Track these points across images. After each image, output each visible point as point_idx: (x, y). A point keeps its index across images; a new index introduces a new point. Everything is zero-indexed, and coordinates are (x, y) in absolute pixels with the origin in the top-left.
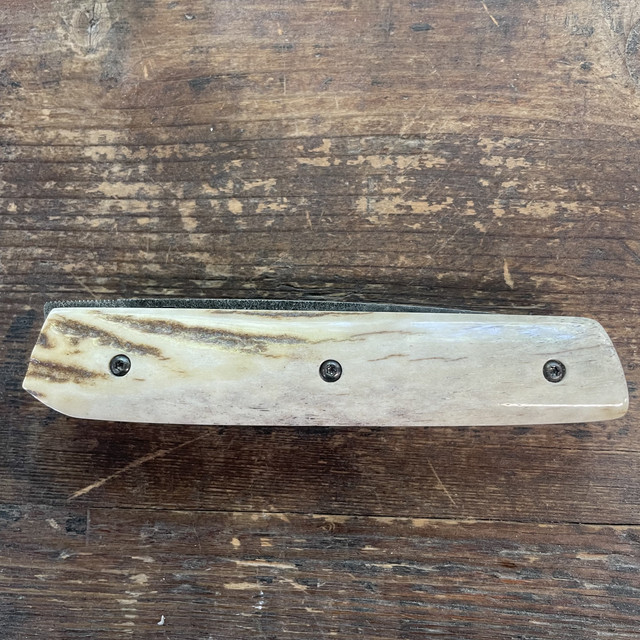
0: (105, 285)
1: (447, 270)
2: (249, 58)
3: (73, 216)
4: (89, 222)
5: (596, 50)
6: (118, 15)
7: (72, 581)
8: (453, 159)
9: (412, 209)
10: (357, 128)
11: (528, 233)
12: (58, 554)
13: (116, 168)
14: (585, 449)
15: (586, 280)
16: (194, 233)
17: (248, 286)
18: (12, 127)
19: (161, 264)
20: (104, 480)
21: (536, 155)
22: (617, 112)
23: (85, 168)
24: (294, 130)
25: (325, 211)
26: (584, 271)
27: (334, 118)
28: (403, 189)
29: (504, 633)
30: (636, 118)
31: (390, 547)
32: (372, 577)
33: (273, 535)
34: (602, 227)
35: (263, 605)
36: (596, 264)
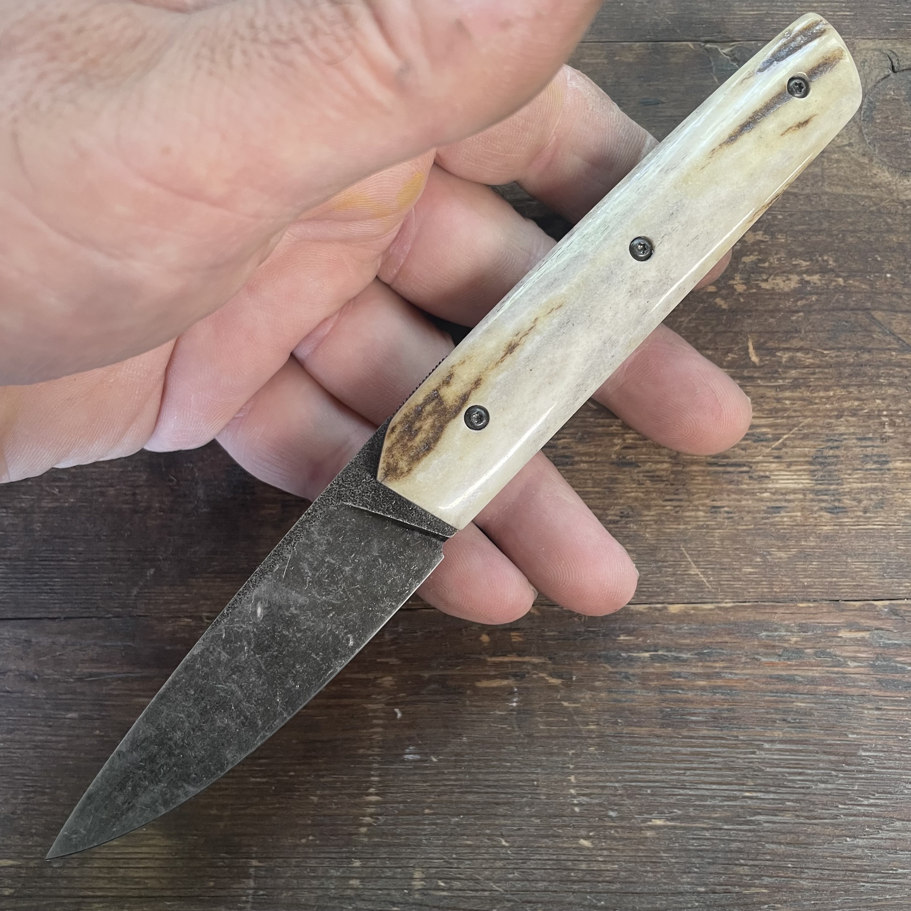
11: (771, 307)
14: (841, 525)
15: (833, 353)
21: (775, 229)
22: (855, 181)
26: (831, 344)
29: (769, 716)
30: (875, 186)
31: (646, 636)
32: (629, 666)
33: (524, 629)
34: (846, 298)
35: (517, 702)
36: (842, 337)
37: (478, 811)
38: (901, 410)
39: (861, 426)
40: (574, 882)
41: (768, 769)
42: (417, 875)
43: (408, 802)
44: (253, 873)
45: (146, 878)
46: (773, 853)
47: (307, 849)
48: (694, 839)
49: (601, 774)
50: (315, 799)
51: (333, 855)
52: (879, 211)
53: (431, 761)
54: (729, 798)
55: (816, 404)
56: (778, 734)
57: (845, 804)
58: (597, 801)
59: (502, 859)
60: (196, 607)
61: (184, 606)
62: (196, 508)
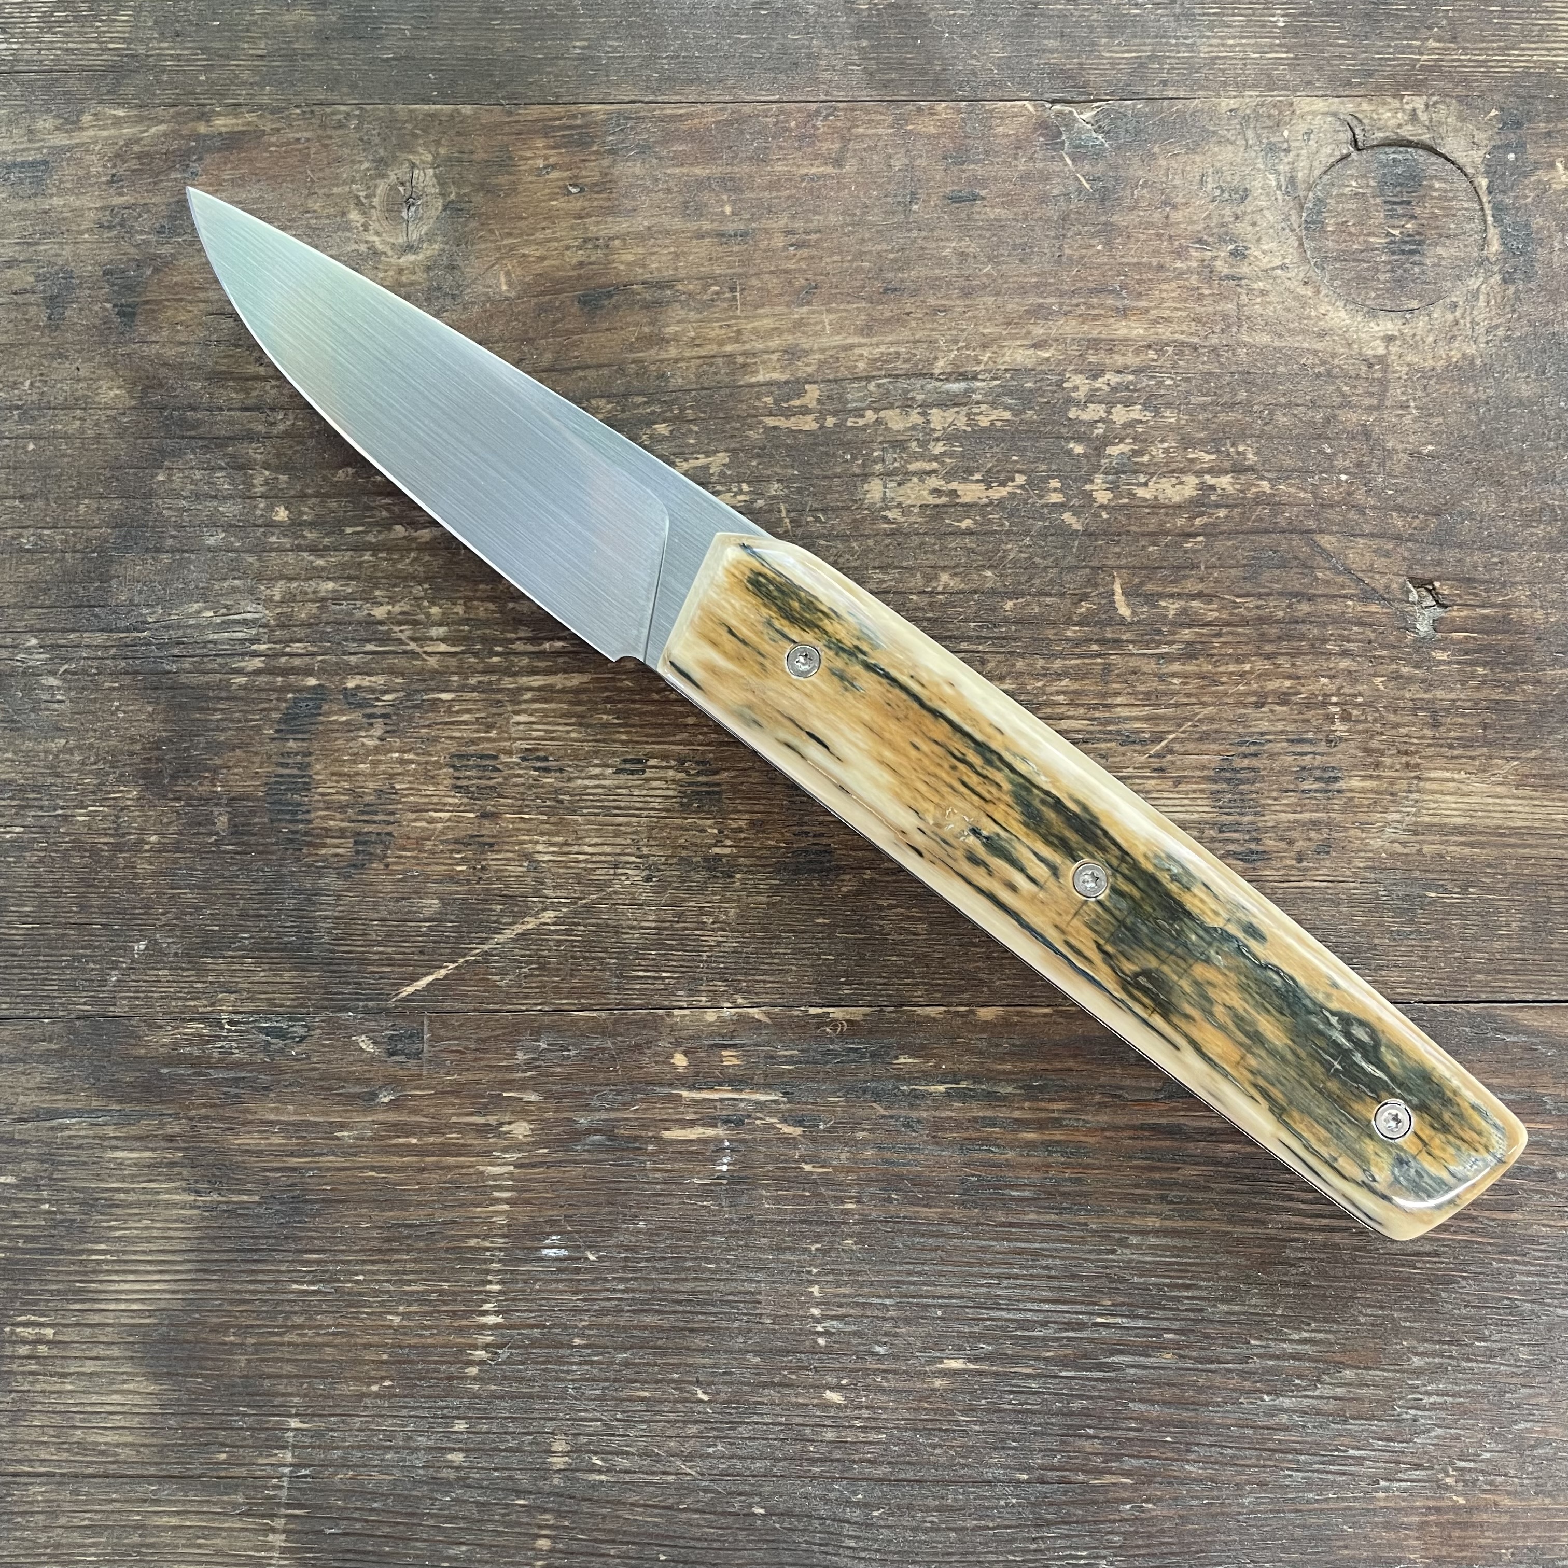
0: (443, 640)
1: (1023, 594)
2: (677, 255)
3: (386, 526)
4: (413, 535)
5: (1254, 224)
6: (453, 189)
7: (401, 1140)
8: (1023, 411)
9: (958, 496)
10: (861, 365)
11: (1151, 528)
12: (374, 1095)
14: (1260, 881)
15: (1251, 602)
20: (451, 966)
21: (1160, 401)
22: (1291, 326)
24: (755, 372)
25: (811, 502)
26: (1248, 587)
27: (822, 351)
28: (942, 463)
29: (1138, 1192)
30: (1322, 335)
31: (941, 1058)
32: (911, 1106)
33: (743, 1045)
34: (1274, 514)
35: (728, 1164)
36: (1266, 575)
37: (660, 1343)
38: (1360, 694)
39: (1296, 721)
40: (813, 1461)
41: (1136, 1279)
42: (559, 1446)
43: (545, 1327)
44: (291, 1440)
45: (118, 1445)
46: (1142, 1419)
47: (379, 1402)
48: (1011, 1392)
49: (861, 1285)
50: (396, 1320)
51: (420, 1413)
52: (1329, 374)
53: (586, 1259)
54: (1069, 1326)
55: (1222, 684)
56: (1153, 1222)
57: (1260, 1338)
58: (854, 1328)
59: (696, 1422)
60: (212, 1005)
61: (192, 1003)
62: (216, 843)
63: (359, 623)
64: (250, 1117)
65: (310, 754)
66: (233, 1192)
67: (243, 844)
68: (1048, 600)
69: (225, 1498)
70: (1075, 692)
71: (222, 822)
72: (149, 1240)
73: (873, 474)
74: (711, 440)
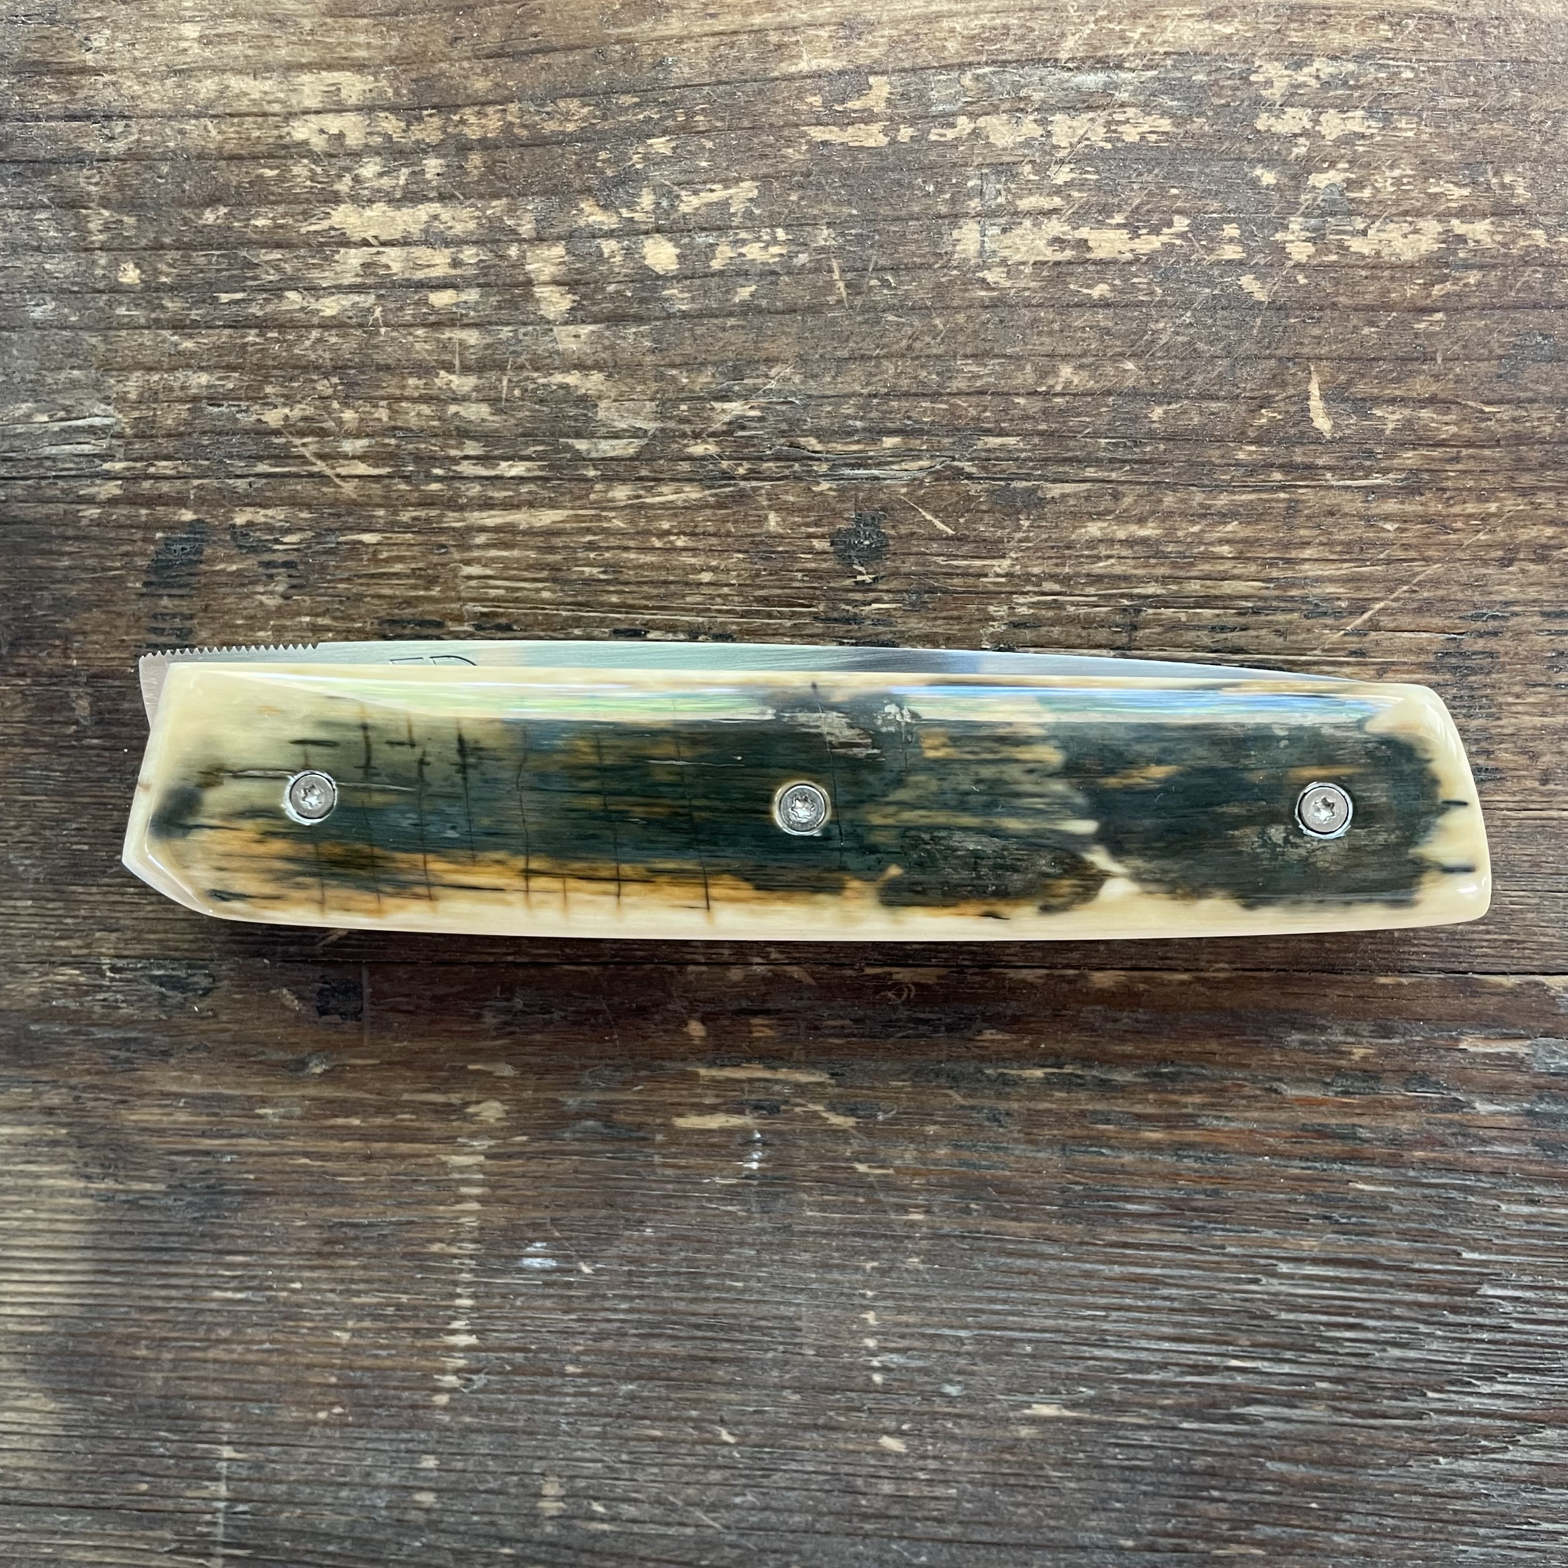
0: (362, 458)
1: (1177, 397)
3: (276, 291)
4: (314, 305)
7: (340, 1121)
8: (1189, 119)
9: (1089, 249)
10: (952, 46)
11: (1369, 299)
12: (302, 1064)
13: (370, 169)
15: (1505, 412)
16: (566, 323)
17: (698, 449)
18: (113, 71)
19: (494, 402)
21: (1393, 104)
23: (296, 170)
24: (796, 57)
25: (876, 258)
26: (1503, 389)
27: (895, 23)
28: (1068, 199)
29: (1292, 1209)
31: (1039, 1035)
32: (999, 1096)
33: (779, 1011)
34: (1549, 280)
35: (760, 1161)
36: (1532, 371)
37: (674, 1374)
39: (1556, 586)
40: (865, 1517)
41: (1284, 1316)
42: (551, 1488)
43: (529, 1350)
44: (224, 1472)
45: (17, 1469)
46: (1281, 1480)
47: (328, 1432)
48: (1117, 1445)
49: (930, 1313)
50: (345, 1337)
51: (379, 1446)
53: (579, 1271)
54: (1195, 1369)
55: (1455, 531)
56: (1310, 1245)
57: (1441, 1391)
58: (920, 1363)
59: (720, 1467)
60: (88, 946)
61: (63, 943)
62: (77, 736)
63: (247, 432)
64: (147, 1088)
65: (191, 617)
66: (133, 1178)
67: (113, 737)
68: (1214, 406)
69: (149, 1533)
70: (1244, 541)
71: (82, 707)
72: (34, 1233)
73: (966, 215)
74: (732, 162)
